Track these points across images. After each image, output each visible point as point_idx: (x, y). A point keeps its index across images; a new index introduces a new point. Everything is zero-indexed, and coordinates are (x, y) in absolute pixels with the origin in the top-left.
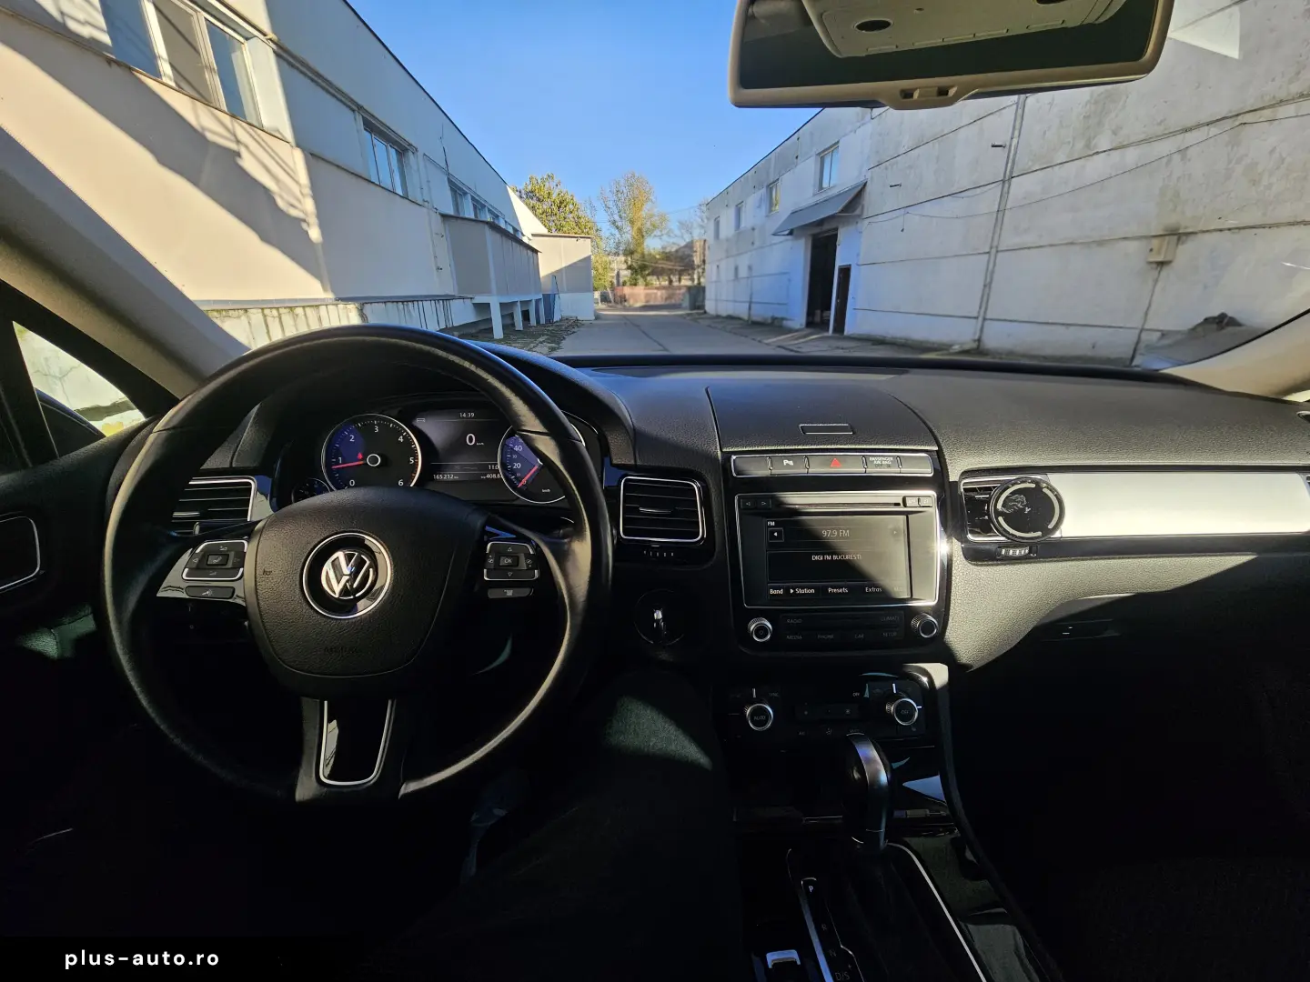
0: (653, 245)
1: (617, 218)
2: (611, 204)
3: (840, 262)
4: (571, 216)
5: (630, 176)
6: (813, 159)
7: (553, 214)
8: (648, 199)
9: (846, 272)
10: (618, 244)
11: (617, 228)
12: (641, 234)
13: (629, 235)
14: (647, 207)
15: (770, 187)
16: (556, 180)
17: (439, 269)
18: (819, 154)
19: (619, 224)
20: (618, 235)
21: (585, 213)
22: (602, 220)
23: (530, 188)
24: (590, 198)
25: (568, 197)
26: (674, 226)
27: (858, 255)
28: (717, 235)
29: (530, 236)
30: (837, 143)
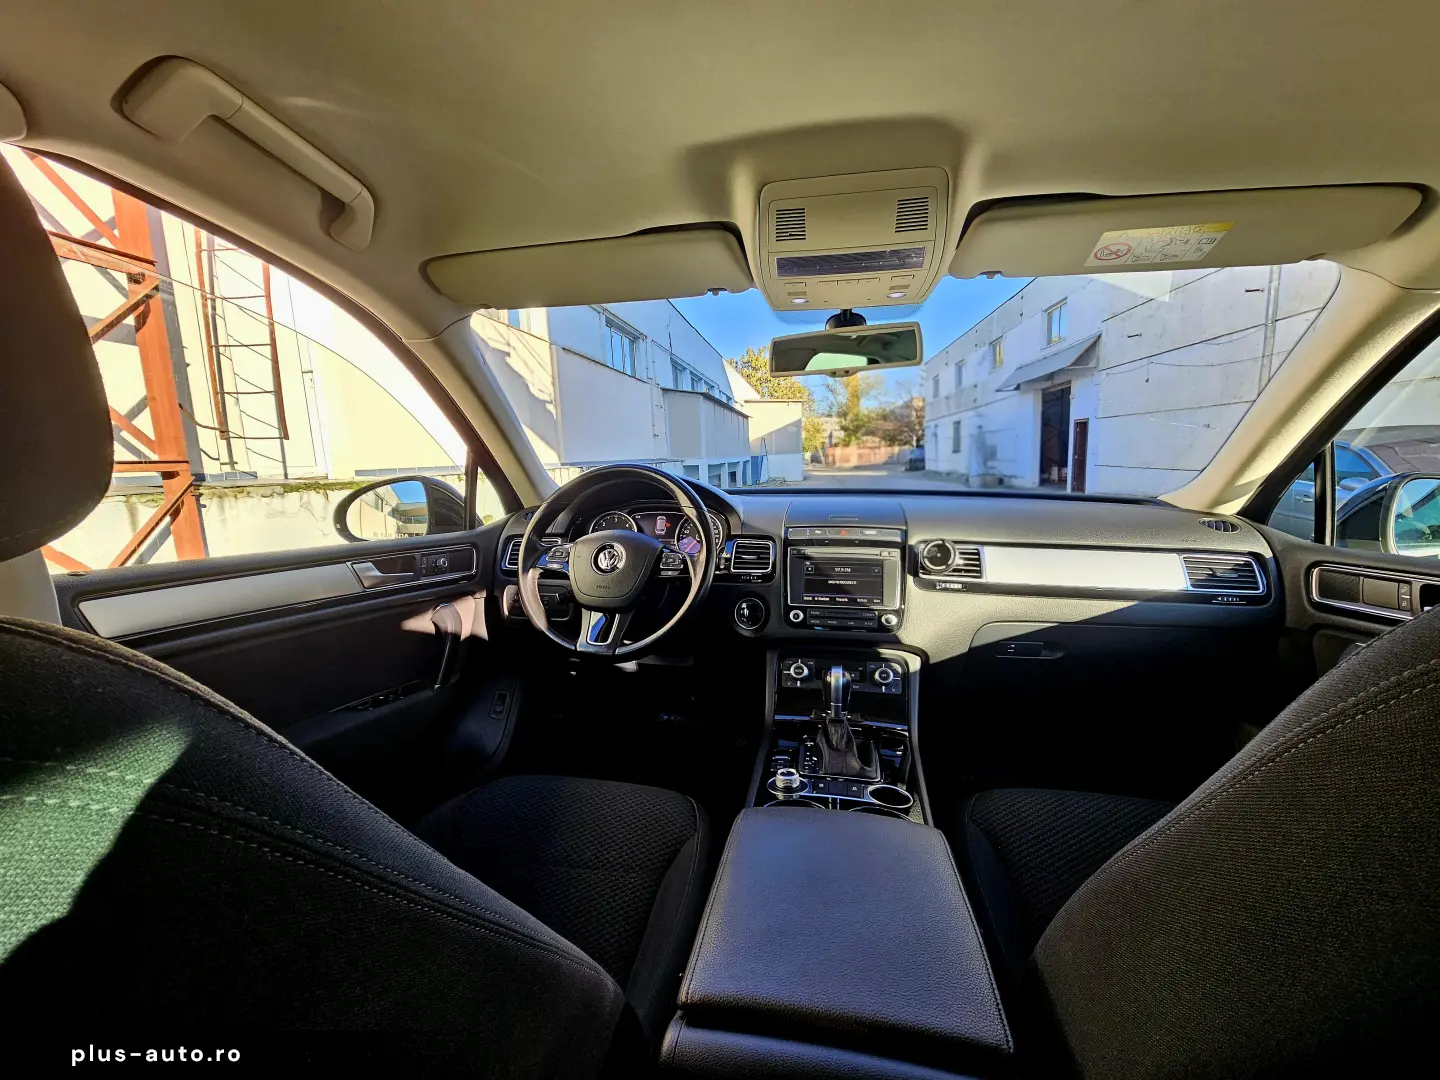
0: (869, 406)
3: (1075, 416)
6: (1039, 315)
7: (767, 381)
9: (1083, 427)
10: (831, 406)
11: (831, 390)
12: (855, 396)
13: (843, 397)
15: (993, 344)
17: (656, 435)
18: (1046, 310)
19: (833, 387)
20: (832, 398)
27: (1095, 406)
28: (936, 394)
29: (743, 403)
30: (1066, 298)
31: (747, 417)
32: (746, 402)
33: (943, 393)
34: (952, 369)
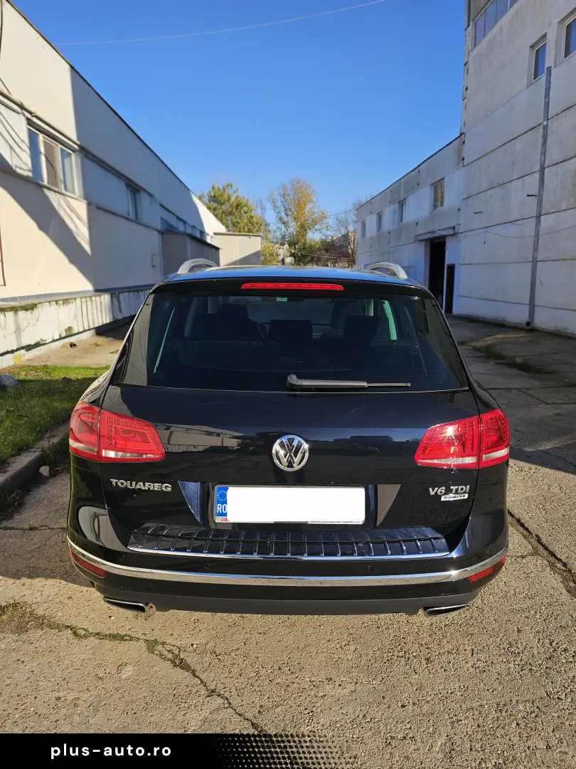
0: (314, 237)
1: (283, 214)
2: (279, 204)
3: (448, 261)
4: (245, 215)
5: (295, 182)
6: (429, 187)
7: (231, 213)
8: (311, 201)
9: (452, 268)
10: (283, 237)
11: (284, 223)
12: (303, 228)
13: (293, 228)
14: (308, 207)
15: (402, 204)
16: (234, 189)
17: (154, 266)
18: (432, 184)
19: (285, 219)
20: (284, 229)
21: (256, 213)
22: (271, 217)
23: (212, 194)
24: (261, 200)
25: (245, 201)
26: (331, 222)
27: (459, 258)
28: (364, 234)
29: (212, 235)
30: (443, 179)
31: (217, 249)
32: (215, 234)
33: (368, 234)
34: (374, 217)
